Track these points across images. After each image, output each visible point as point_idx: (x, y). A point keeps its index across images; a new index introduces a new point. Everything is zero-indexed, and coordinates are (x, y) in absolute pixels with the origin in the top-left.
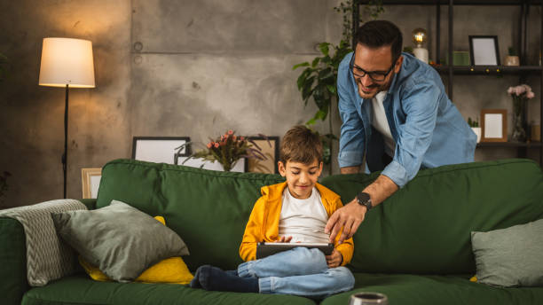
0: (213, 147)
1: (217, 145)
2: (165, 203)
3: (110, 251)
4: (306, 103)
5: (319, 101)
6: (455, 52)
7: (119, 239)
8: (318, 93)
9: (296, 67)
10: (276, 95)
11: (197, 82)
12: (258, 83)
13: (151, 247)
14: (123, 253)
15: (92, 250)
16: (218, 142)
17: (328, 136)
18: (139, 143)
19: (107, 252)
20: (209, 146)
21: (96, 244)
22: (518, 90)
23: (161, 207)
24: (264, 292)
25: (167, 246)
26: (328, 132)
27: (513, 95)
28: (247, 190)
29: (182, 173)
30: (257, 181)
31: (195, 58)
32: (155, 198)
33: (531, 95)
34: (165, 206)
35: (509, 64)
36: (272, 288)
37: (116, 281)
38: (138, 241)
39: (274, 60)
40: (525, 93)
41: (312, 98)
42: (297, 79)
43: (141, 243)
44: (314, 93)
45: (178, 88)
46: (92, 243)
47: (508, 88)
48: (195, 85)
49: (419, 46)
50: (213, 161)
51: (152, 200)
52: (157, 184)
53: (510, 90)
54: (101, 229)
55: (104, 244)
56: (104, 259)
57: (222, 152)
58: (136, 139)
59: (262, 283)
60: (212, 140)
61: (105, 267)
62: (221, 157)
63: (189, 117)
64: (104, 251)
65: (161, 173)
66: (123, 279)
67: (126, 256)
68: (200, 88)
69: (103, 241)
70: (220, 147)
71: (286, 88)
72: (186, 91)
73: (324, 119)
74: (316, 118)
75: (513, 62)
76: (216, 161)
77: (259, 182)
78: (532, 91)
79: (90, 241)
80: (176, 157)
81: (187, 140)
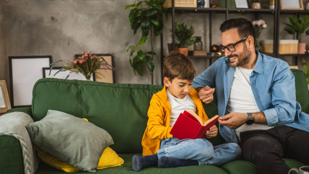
0: (78, 63)
1: (81, 62)
3: (77, 151)
5: (144, 30)
7: (79, 140)
8: (144, 25)
9: (128, 7)
10: (110, 26)
11: (54, 16)
12: (98, 17)
14: (86, 151)
15: (64, 151)
17: (150, 53)
18: (14, 61)
19: (75, 151)
20: (75, 62)
21: (65, 146)
22: (259, 23)
23: (85, 112)
26: (150, 50)
27: (256, 25)
33: (265, 26)
35: (255, 7)
37: (87, 172)
38: (91, 141)
39: (108, 2)
40: (261, 25)
41: (140, 29)
42: (128, 15)
44: (142, 24)
45: (40, 21)
46: (63, 145)
48: (53, 19)
53: (254, 23)
54: (65, 135)
55: (71, 145)
56: (74, 157)
58: (10, 58)
61: (76, 163)
63: (50, 42)
64: (73, 151)
65: (79, 87)
66: (92, 169)
67: (89, 153)
68: (57, 20)
69: (69, 143)
70: (83, 63)
71: (117, 21)
72: (47, 22)
73: (145, 41)
74: (141, 41)
75: (258, 6)
78: (266, 24)
79: (60, 145)
80: (44, 69)
81: (50, 58)
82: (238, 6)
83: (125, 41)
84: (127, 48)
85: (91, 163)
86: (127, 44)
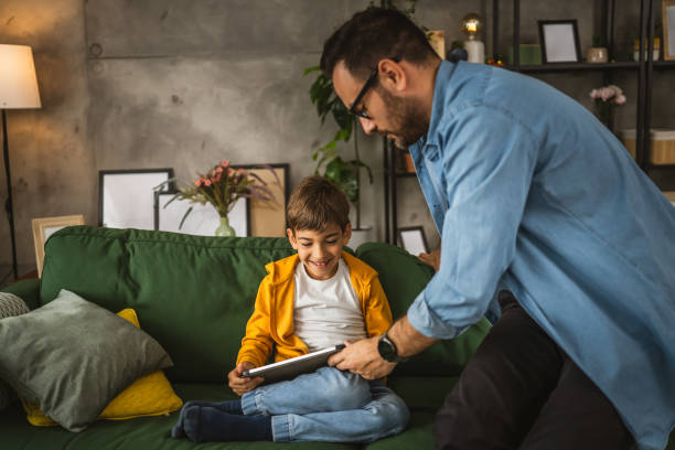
0: (203, 185)
1: (208, 183)
2: (136, 289)
3: (54, 385)
4: (323, 119)
5: (340, 118)
6: (522, 46)
7: (67, 362)
8: (338, 107)
9: (308, 71)
10: (283, 109)
11: (178, 94)
12: (259, 93)
13: (115, 368)
14: (74, 386)
15: (28, 383)
16: (209, 177)
17: (354, 163)
18: (107, 178)
19: (49, 385)
20: (198, 184)
21: (34, 373)
22: (605, 93)
23: (129, 296)
24: (279, 441)
25: (139, 362)
26: (353, 157)
27: (598, 100)
28: (250, 265)
29: (158, 245)
30: (263, 252)
31: (173, 63)
32: (122, 285)
33: (622, 99)
34: (136, 296)
35: (594, 59)
36: (292, 434)
37: (66, 430)
38: (95, 362)
39: (278, 62)
40: (614, 97)
41: (330, 113)
42: (309, 88)
43: (100, 365)
44: (333, 107)
45: (153, 103)
46: (27, 372)
47: (591, 91)
48: (175, 99)
49: (471, 37)
50: (204, 203)
51: (117, 287)
52: (123, 263)
53: (594, 93)
54: (40, 349)
55: (46, 371)
56: (45, 396)
57: (215, 191)
58: (102, 174)
59: (277, 427)
60: (202, 176)
61: (47, 409)
62: (213, 197)
63: (171, 142)
64: (44, 385)
65: (128, 246)
66: (73, 426)
67: (79, 389)
68: (182, 102)
69: (43, 368)
70: (212, 185)
71: (295, 99)
72: (164, 107)
73: (347, 139)
74: (337, 138)
75: (599, 56)
76: (208, 204)
77: (265, 253)
78: (623, 94)
79: (21, 371)
80: (157, 195)
81: (171, 172)
82: (550, 59)
83: (311, 139)
84: (314, 152)
85: (76, 413)
86: (316, 144)
